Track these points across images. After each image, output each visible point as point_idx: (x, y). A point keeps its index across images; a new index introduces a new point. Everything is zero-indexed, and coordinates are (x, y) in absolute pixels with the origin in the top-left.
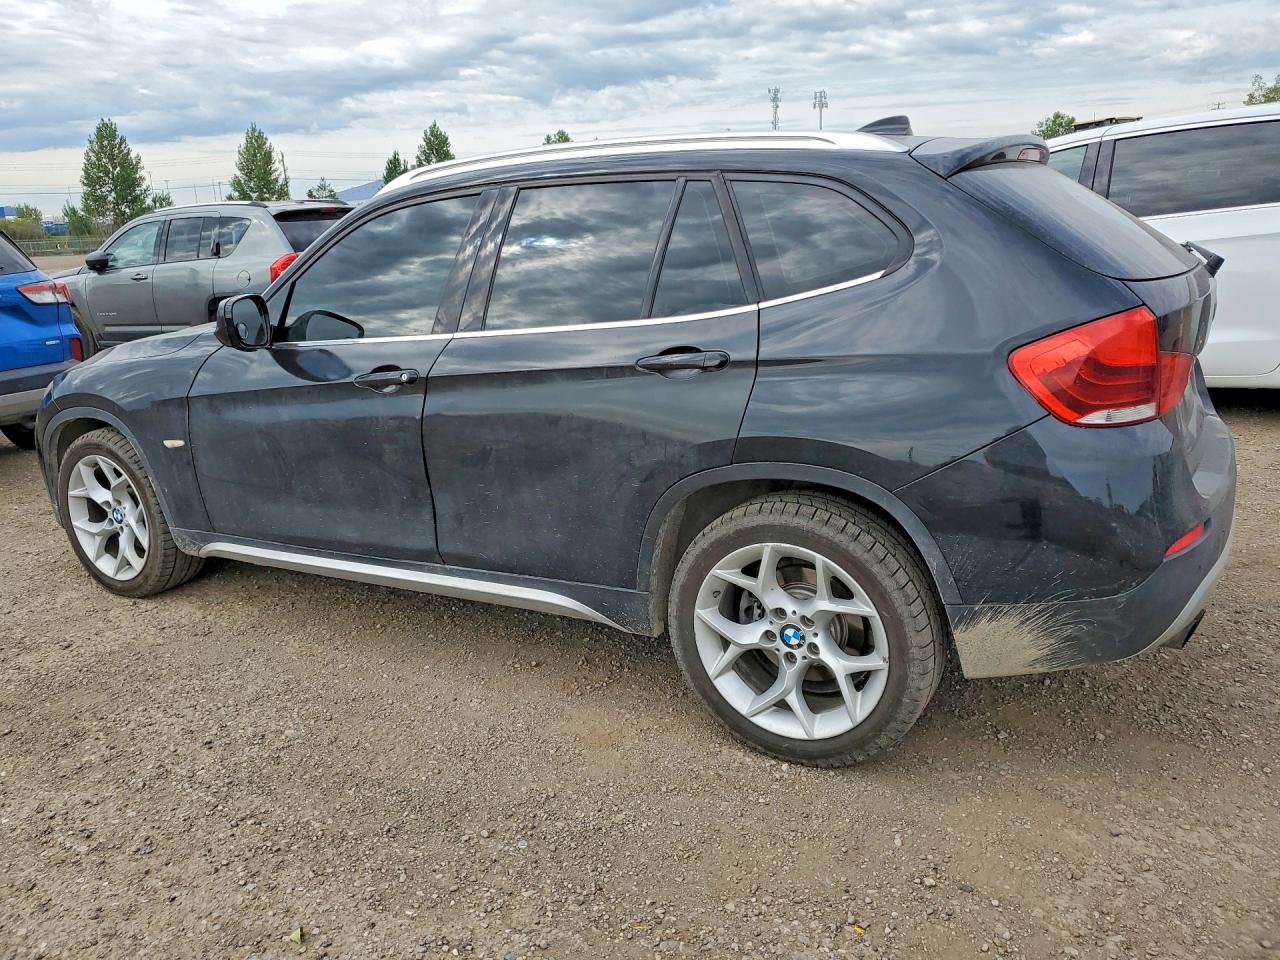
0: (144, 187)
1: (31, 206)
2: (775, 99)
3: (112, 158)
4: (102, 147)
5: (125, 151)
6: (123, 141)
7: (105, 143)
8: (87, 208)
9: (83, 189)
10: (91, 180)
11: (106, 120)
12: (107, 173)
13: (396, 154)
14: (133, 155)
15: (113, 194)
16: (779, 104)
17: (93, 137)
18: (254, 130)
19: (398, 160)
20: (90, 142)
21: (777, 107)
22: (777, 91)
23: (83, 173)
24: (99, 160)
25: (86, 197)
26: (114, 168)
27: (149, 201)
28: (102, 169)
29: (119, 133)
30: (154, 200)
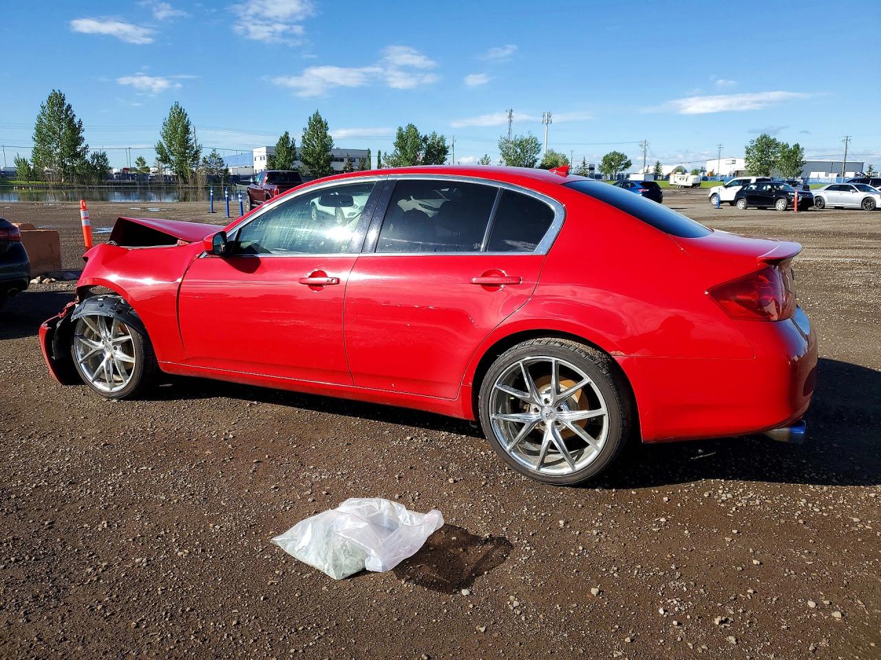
0: (83, 145)
2: (510, 115)
3: (59, 121)
4: (52, 111)
5: (71, 116)
6: (69, 107)
7: (55, 108)
8: (36, 161)
9: (33, 144)
10: (42, 137)
11: (57, 91)
12: (54, 133)
13: (287, 133)
14: (76, 120)
15: (58, 150)
17: (45, 104)
18: (177, 106)
19: (288, 137)
20: (42, 107)
21: (511, 120)
22: (511, 110)
23: (35, 131)
24: (49, 121)
25: (36, 151)
26: (61, 129)
27: (88, 157)
28: (50, 128)
29: (67, 102)
30: (93, 157)
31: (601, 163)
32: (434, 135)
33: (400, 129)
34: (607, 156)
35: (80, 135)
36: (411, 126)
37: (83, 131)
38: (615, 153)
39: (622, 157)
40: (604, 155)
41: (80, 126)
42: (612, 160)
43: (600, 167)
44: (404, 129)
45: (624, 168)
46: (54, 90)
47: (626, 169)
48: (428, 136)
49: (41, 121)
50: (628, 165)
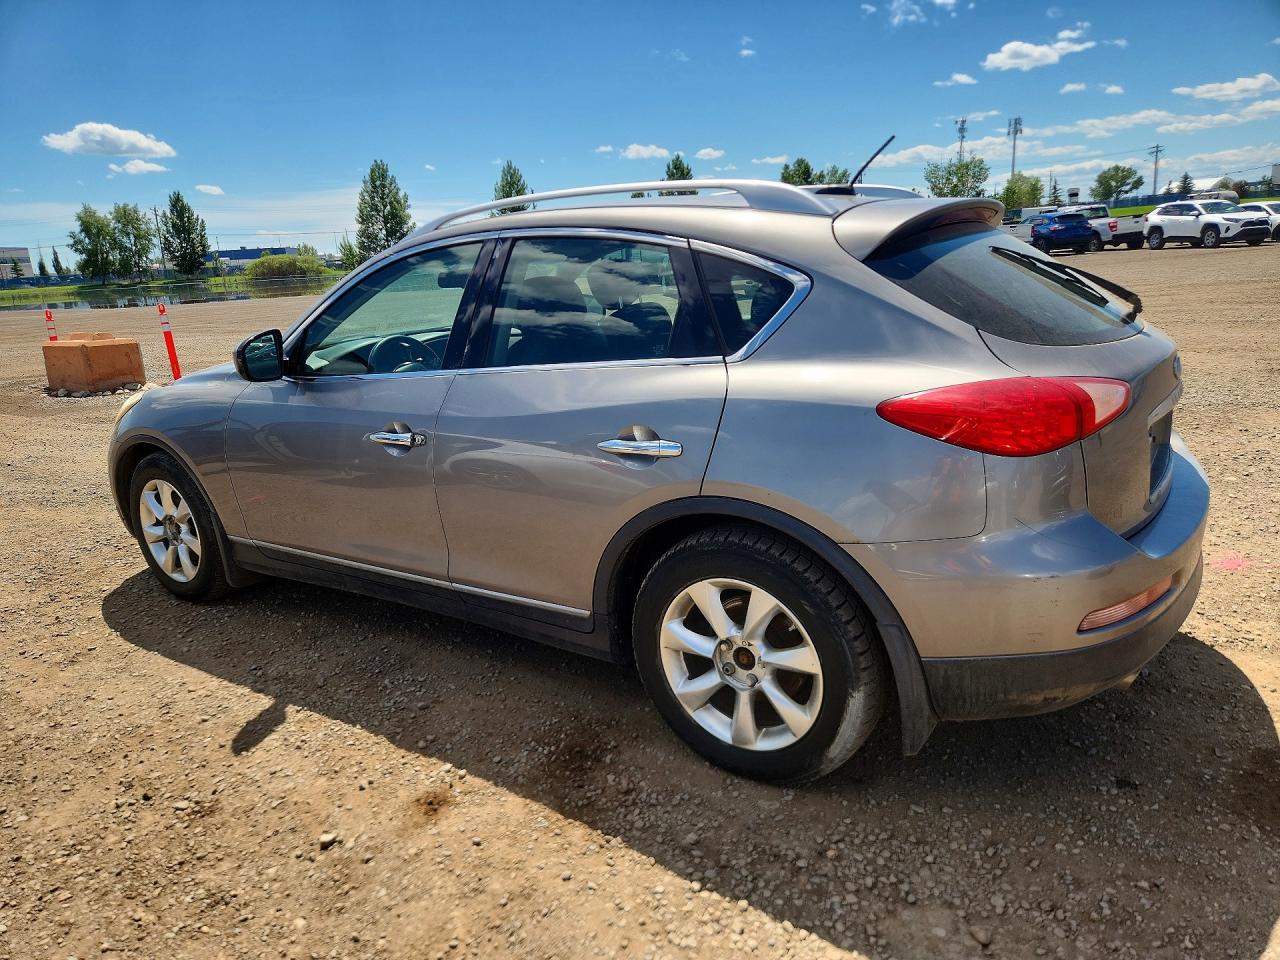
0: (410, 224)
1: (309, 245)
2: (962, 130)
3: (383, 197)
4: (375, 187)
5: (395, 191)
6: (393, 180)
7: (378, 183)
8: (362, 246)
9: (358, 227)
10: (364, 219)
11: (379, 162)
12: (378, 211)
14: (401, 194)
15: (384, 232)
16: (965, 134)
17: (368, 178)
18: (510, 167)
20: (365, 182)
21: (963, 137)
22: (964, 122)
23: (358, 212)
24: (372, 198)
25: (363, 233)
26: (385, 207)
28: (375, 208)
29: (390, 174)
31: (1094, 185)
32: (834, 171)
33: (787, 167)
34: (1105, 173)
35: (407, 211)
36: (800, 162)
37: (409, 206)
38: (1117, 168)
39: (1130, 172)
40: (1099, 174)
41: (405, 201)
42: (1112, 178)
43: (1093, 190)
44: (791, 167)
45: (1131, 190)
46: (376, 161)
47: (1134, 191)
48: (825, 173)
49: (363, 199)
50: (1139, 183)
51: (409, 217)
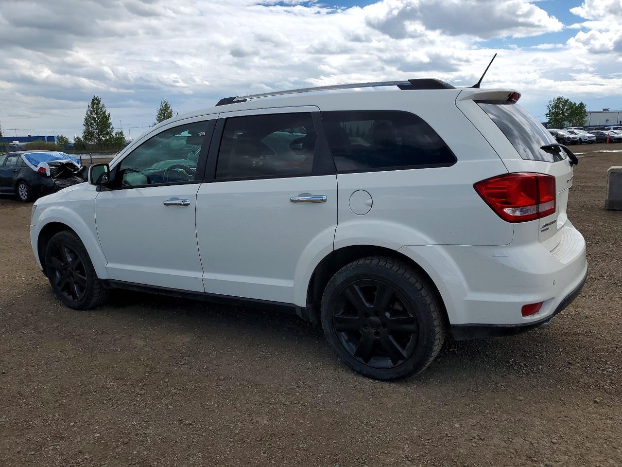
0: (111, 127)
3: (97, 114)
4: (93, 108)
5: (104, 111)
6: (103, 106)
7: (95, 107)
8: (86, 139)
9: (84, 128)
10: (87, 124)
11: (96, 97)
12: (94, 120)
14: (107, 113)
15: (97, 131)
17: (90, 104)
18: (165, 101)
20: (88, 106)
23: (84, 120)
24: (91, 114)
25: (86, 131)
26: (98, 118)
27: (114, 134)
28: (93, 118)
29: (102, 102)
30: (116, 135)
35: (109, 121)
37: (111, 119)
41: (109, 116)
46: (94, 96)
49: (87, 114)
51: (111, 124)
